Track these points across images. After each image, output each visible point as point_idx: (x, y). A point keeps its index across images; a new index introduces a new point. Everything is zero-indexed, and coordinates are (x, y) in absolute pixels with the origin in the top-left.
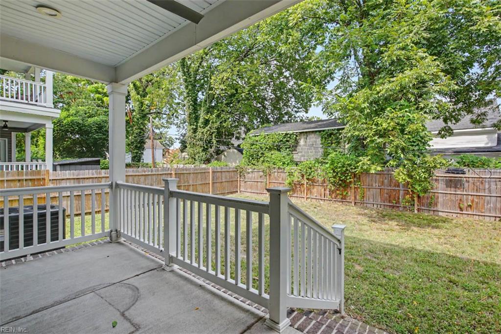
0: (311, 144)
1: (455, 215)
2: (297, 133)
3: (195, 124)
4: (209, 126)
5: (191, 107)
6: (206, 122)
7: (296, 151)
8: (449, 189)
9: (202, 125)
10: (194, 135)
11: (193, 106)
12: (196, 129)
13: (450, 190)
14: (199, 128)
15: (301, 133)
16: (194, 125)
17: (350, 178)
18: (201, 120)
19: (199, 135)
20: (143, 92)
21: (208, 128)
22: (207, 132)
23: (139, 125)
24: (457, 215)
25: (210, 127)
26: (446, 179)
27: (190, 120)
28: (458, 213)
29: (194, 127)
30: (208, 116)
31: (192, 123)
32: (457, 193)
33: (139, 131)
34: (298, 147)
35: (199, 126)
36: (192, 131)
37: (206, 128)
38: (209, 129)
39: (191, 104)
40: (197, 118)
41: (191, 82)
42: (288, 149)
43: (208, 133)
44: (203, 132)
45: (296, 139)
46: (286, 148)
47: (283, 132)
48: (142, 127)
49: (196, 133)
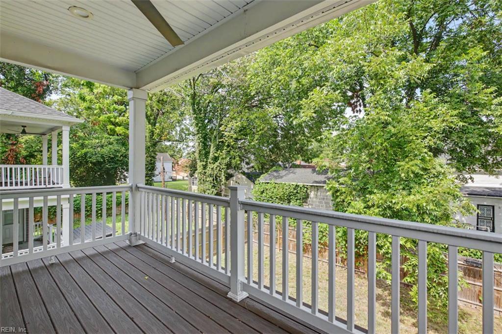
0: (322, 198)
1: (473, 306)
2: (307, 186)
3: (205, 159)
4: (219, 161)
5: (201, 144)
6: (216, 159)
7: (307, 203)
8: (468, 277)
9: (212, 161)
10: (204, 171)
11: (203, 143)
12: (206, 165)
13: (469, 280)
14: (209, 164)
15: (312, 186)
16: (203, 161)
17: (363, 251)
18: (211, 155)
19: (209, 171)
20: (154, 120)
21: (217, 164)
22: (217, 167)
23: (150, 153)
24: (475, 306)
25: (220, 163)
26: (464, 267)
27: (199, 157)
28: (477, 305)
29: (204, 163)
30: (218, 152)
31: (202, 159)
32: (476, 283)
33: (150, 158)
34: (309, 199)
35: (208, 162)
36: (202, 167)
37: (216, 163)
38: (219, 165)
39: (201, 141)
40: (207, 154)
41: (201, 118)
42: (298, 201)
43: (218, 169)
44: (213, 168)
45: (306, 191)
46: (297, 200)
47: (293, 183)
48: (153, 155)
49: (206, 169)
